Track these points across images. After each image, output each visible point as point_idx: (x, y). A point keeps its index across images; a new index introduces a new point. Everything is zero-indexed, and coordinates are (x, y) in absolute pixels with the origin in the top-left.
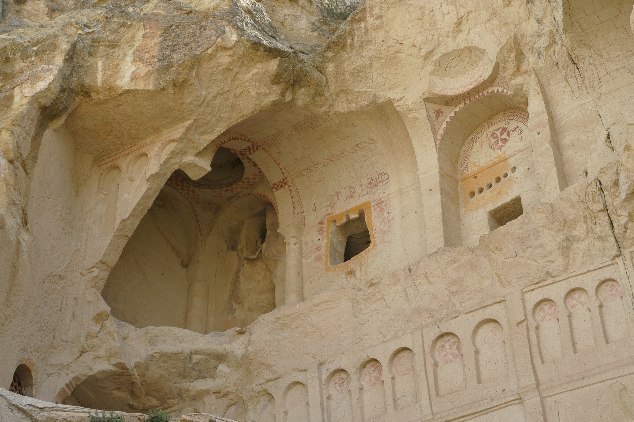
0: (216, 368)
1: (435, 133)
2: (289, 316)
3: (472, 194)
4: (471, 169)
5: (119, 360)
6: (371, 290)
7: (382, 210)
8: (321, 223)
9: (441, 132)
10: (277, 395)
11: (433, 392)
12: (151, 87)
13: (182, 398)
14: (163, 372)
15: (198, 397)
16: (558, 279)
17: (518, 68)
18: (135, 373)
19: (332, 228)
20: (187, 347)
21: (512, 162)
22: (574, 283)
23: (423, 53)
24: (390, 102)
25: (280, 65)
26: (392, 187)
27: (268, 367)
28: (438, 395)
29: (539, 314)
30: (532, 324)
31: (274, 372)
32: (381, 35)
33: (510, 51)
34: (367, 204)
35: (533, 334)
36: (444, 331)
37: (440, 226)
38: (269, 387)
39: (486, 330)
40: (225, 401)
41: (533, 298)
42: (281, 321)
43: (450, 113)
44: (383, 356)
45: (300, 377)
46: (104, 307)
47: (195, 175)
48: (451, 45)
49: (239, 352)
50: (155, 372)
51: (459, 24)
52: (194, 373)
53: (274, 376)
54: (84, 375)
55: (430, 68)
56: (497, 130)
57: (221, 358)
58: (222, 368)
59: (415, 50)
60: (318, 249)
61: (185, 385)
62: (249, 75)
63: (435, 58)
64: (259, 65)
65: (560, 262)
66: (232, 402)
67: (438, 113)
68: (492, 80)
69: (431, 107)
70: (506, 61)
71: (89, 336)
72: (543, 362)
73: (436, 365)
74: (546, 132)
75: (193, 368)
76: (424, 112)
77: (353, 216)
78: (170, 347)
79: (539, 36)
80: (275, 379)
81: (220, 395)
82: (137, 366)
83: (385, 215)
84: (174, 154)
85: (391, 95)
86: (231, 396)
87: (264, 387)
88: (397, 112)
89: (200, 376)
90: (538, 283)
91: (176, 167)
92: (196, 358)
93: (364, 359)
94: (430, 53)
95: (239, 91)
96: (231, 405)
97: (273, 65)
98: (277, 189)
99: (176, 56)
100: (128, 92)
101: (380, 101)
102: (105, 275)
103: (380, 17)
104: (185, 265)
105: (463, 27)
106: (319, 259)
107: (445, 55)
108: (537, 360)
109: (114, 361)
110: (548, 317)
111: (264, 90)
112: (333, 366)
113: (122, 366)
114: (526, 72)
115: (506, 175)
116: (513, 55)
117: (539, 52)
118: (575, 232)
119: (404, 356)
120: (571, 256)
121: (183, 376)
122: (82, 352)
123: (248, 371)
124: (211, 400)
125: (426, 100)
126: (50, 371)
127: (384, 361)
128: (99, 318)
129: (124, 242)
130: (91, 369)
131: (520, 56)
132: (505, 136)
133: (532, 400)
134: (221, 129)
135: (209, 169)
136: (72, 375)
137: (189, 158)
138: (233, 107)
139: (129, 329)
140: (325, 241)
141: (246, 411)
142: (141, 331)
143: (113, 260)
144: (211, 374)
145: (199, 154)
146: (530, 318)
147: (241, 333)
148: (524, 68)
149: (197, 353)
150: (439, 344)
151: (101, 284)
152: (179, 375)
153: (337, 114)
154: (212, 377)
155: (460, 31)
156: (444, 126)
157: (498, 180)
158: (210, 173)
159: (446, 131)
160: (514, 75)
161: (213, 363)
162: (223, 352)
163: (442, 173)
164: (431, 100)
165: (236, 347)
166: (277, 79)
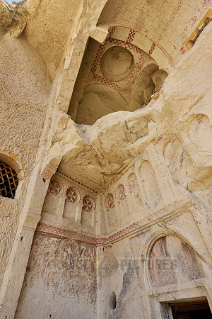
0: (147, 126)
5: (78, 140)
8: (182, 49)
10: (207, 110)
15: (141, 150)
18: (95, 148)
20: (122, 120)
40: (162, 143)
54: (59, 157)
57: (148, 118)
58: (151, 124)
61: (130, 146)
66: (166, 141)
75: (131, 133)
80: (198, 101)
81: (156, 141)
86: (164, 137)
89: (138, 137)
91: (88, 35)
92: (131, 124)
96: (167, 144)
98: (152, 53)
102: (66, 104)
109: (75, 142)
121: (127, 140)
122: (54, 142)
123: (171, 114)
124: (151, 147)
129: (72, 83)
130: (63, 152)
135: (107, 32)
136: (51, 158)
139: (86, 126)
141: (181, 141)
143: (69, 94)
147: (156, 98)
149: (130, 121)
151: (65, 109)
154: (146, 133)
161: (143, 124)
162: (148, 113)
165: (155, 106)
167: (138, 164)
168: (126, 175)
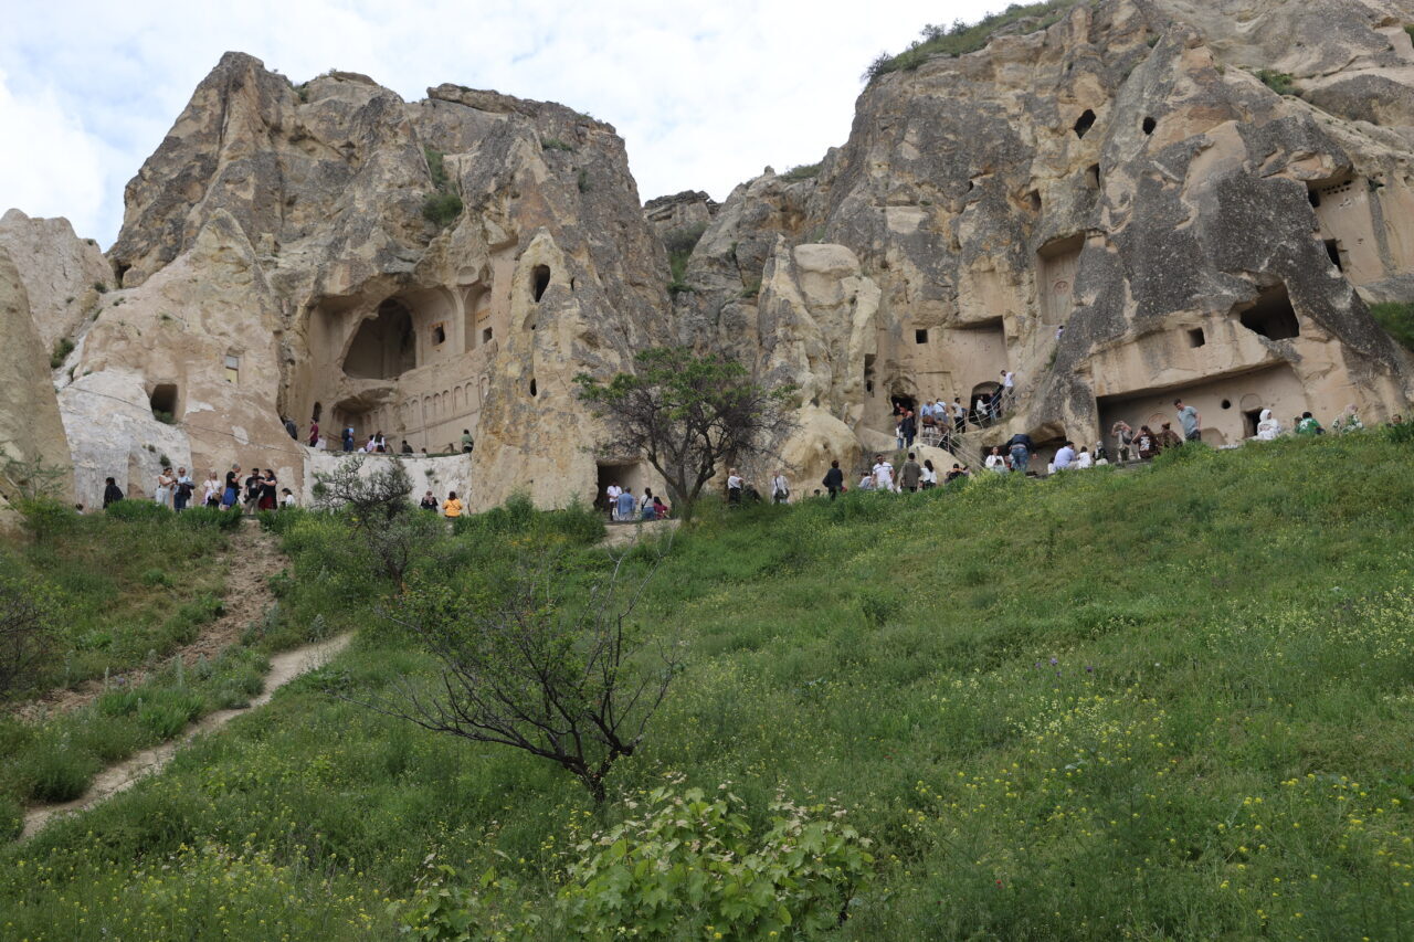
1: (463, 299)
2: (411, 375)
3: (477, 324)
4: (479, 310)
5: (352, 394)
7: (448, 326)
11: (454, 407)
12: (348, 294)
14: (370, 396)
17: (487, 277)
18: (359, 398)
19: (433, 329)
23: (455, 266)
24: (445, 286)
25: (398, 277)
26: (451, 317)
27: (405, 394)
28: (456, 408)
31: (407, 396)
32: (438, 259)
33: (484, 271)
34: (443, 322)
36: (457, 385)
37: (464, 340)
39: (470, 386)
40: (393, 406)
42: (408, 377)
43: (467, 293)
44: (440, 392)
45: (415, 398)
46: (343, 375)
47: (372, 319)
48: (465, 265)
49: (396, 388)
50: (366, 396)
52: (381, 396)
53: (407, 398)
54: (340, 401)
55: (458, 273)
56: (487, 298)
59: (452, 265)
60: (428, 339)
62: (387, 283)
63: (459, 270)
64: (390, 279)
66: (395, 406)
67: (464, 291)
68: (480, 280)
69: (461, 288)
70: (482, 274)
71: (340, 386)
76: (458, 291)
77: (439, 326)
78: (371, 387)
81: (390, 404)
82: (359, 395)
83: (450, 328)
84: (362, 313)
85: (445, 283)
87: (405, 401)
88: (448, 290)
90: (482, 372)
92: (381, 391)
93: (434, 393)
94: (458, 267)
95: (383, 289)
97: (396, 278)
99: (356, 281)
100: (340, 295)
101: (441, 285)
102: (343, 362)
103: (438, 251)
104: (380, 340)
106: (428, 344)
107: (462, 269)
109: (349, 395)
111: (394, 287)
112: (425, 395)
113: (354, 398)
119: (446, 393)
121: (377, 397)
122: (338, 392)
126: (329, 401)
127: (440, 395)
128: (342, 380)
129: (348, 349)
130: (342, 398)
132: (489, 300)
134: (380, 302)
136: (336, 401)
137: (369, 314)
138: (382, 295)
139: (355, 381)
140: (430, 335)
141: (400, 410)
142: (360, 381)
143: (345, 356)
144: (386, 395)
145: (373, 311)
147: (396, 380)
148: (490, 277)
150: (457, 389)
151: (342, 365)
153: (427, 289)
155: (467, 259)
156: (466, 296)
157: (486, 318)
158: (378, 316)
159: (467, 298)
160: (486, 280)
161: (387, 391)
162: (390, 388)
163: (466, 315)
164: (459, 286)
165: (395, 385)
166: (398, 283)
167: (381, 409)
168: (373, 412)
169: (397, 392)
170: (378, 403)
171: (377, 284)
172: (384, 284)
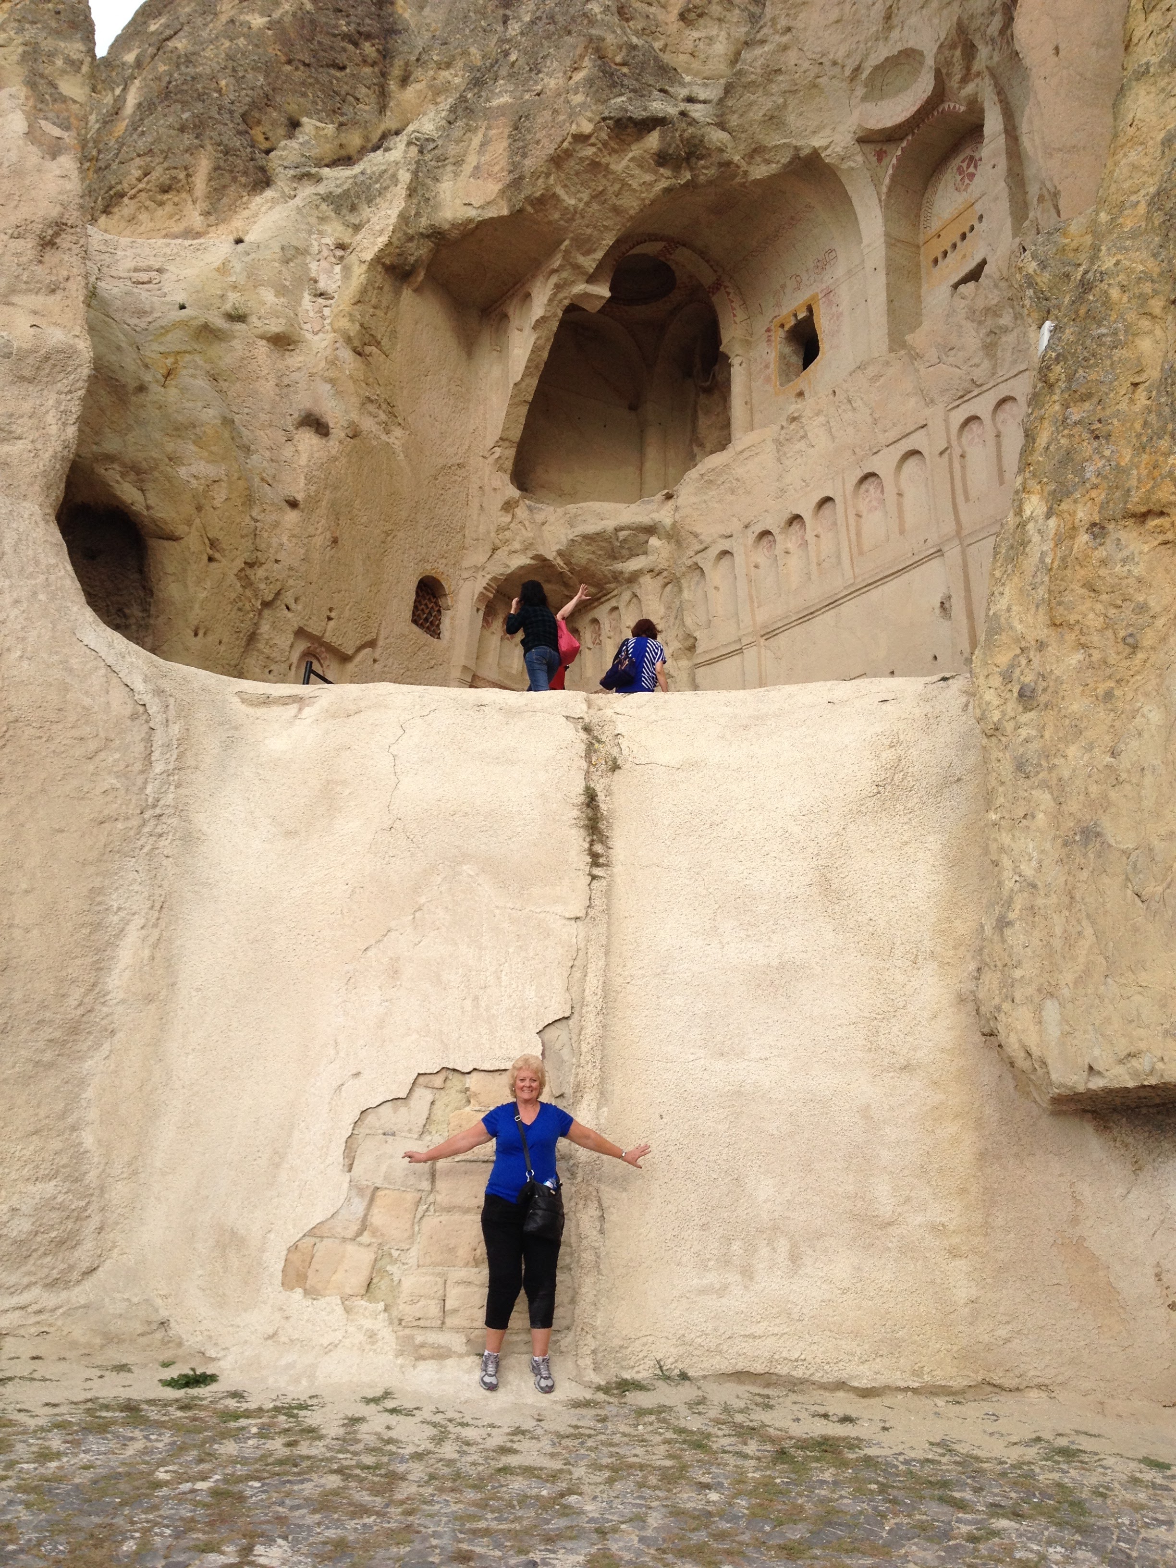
0: (647, 542)
1: (877, 184)
2: (713, 470)
3: (936, 261)
4: (935, 225)
5: (535, 552)
6: (793, 426)
7: (830, 303)
8: (768, 330)
9: (887, 181)
10: (707, 566)
11: (855, 550)
12: (505, 212)
13: (618, 581)
14: (591, 556)
15: (633, 578)
16: (985, 388)
17: (968, 68)
18: (559, 562)
19: (781, 333)
20: (609, 525)
21: (978, 208)
22: (1004, 391)
23: (848, 72)
24: (815, 154)
25: (662, 137)
26: (840, 269)
27: (696, 536)
28: (861, 553)
29: (967, 435)
30: (957, 451)
31: (701, 542)
32: (792, 56)
33: (953, 47)
34: (814, 297)
35: (957, 466)
36: (867, 470)
37: (884, 320)
38: (698, 559)
39: (912, 464)
40: (660, 580)
41: (959, 416)
42: (706, 478)
43: (895, 154)
44: (806, 510)
45: (725, 545)
46: (512, 493)
47: (593, 307)
48: (884, 52)
49: (668, 521)
50: (582, 557)
51: (888, 17)
52: (625, 552)
53: (702, 547)
54: (502, 574)
55: (860, 91)
56: (963, 161)
57: (650, 530)
58: (654, 541)
59: (837, 70)
60: (767, 367)
61: (619, 566)
62: (624, 163)
63: (865, 75)
64: (634, 147)
65: (986, 364)
66: (666, 581)
67: (880, 156)
68: (939, 94)
69: (869, 148)
70: (949, 63)
71: (500, 529)
72: (967, 500)
73: (859, 516)
74: (1002, 163)
75: (621, 547)
76: (860, 158)
77: (801, 316)
78: (591, 527)
79: (992, 14)
80: (703, 550)
81: (655, 574)
82: (560, 553)
83: (834, 309)
84: (558, 287)
85: (817, 142)
86: (665, 574)
87: (694, 560)
88: (827, 165)
89: (633, 555)
90: (963, 397)
91: (566, 302)
92: (622, 534)
93: (787, 516)
94: (858, 69)
95: (617, 186)
96: (667, 584)
97: (653, 140)
98: (713, 294)
99: (527, 162)
100: (481, 223)
101: (804, 153)
102: (511, 453)
103: (789, 29)
104: (633, 408)
105: (895, 21)
106: (768, 380)
107: (876, 68)
108: (960, 499)
109: (530, 554)
110: (976, 440)
111: (648, 177)
112: (758, 528)
113: (538, 557)
114: (978, 74)
115: (972, 228)
116: (958, 53)
117: (992, 40)
118: (1002, 322)
119: (828, 507)
120: (999, 354)
121: (614, 556)
122: (494, 550)
123: (678, 543)
124: (646, 580)
125: (861, 141)
126: (465, 575)
127: (807, 516)
128: (508, 506)
129: (524, 410)
130: (508, 566)
131: (970, 51)
132: (971, 170)
133: (953, 552)
134: (609, 240)
135: (608, 294)
136: (489, 577)
137: (580, 288)
138: (616, 210)
140: (773, 354)
141: (680, 590)
142: (560, 511)
143: (516, 433)
144: (640, 549)
145: (591, 279)
146: (954, 443)
147: (669, 497)
148: (975, 68)
149: (622, 529)
150: (865, 486)
151: (509, 464)
152: (609, 557)
153: (757, 182)
154: (645, 553)
155: (890, 28)
156: (890, 171)
157: (964, 237)
158: (610, 300)
159: (893, 178)
160: (965, 80)
161: (642, 537)
162: (652, 523)
163: (891, 242)
164: (867, 139)
165: (664, 515)
166: (662, 159)
167: (627, 596)
168: (607, 607)
169: (674, 535)
170: (616, 577)
171: (595, 166)
172: (619, 164)
